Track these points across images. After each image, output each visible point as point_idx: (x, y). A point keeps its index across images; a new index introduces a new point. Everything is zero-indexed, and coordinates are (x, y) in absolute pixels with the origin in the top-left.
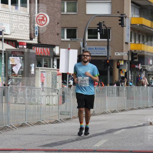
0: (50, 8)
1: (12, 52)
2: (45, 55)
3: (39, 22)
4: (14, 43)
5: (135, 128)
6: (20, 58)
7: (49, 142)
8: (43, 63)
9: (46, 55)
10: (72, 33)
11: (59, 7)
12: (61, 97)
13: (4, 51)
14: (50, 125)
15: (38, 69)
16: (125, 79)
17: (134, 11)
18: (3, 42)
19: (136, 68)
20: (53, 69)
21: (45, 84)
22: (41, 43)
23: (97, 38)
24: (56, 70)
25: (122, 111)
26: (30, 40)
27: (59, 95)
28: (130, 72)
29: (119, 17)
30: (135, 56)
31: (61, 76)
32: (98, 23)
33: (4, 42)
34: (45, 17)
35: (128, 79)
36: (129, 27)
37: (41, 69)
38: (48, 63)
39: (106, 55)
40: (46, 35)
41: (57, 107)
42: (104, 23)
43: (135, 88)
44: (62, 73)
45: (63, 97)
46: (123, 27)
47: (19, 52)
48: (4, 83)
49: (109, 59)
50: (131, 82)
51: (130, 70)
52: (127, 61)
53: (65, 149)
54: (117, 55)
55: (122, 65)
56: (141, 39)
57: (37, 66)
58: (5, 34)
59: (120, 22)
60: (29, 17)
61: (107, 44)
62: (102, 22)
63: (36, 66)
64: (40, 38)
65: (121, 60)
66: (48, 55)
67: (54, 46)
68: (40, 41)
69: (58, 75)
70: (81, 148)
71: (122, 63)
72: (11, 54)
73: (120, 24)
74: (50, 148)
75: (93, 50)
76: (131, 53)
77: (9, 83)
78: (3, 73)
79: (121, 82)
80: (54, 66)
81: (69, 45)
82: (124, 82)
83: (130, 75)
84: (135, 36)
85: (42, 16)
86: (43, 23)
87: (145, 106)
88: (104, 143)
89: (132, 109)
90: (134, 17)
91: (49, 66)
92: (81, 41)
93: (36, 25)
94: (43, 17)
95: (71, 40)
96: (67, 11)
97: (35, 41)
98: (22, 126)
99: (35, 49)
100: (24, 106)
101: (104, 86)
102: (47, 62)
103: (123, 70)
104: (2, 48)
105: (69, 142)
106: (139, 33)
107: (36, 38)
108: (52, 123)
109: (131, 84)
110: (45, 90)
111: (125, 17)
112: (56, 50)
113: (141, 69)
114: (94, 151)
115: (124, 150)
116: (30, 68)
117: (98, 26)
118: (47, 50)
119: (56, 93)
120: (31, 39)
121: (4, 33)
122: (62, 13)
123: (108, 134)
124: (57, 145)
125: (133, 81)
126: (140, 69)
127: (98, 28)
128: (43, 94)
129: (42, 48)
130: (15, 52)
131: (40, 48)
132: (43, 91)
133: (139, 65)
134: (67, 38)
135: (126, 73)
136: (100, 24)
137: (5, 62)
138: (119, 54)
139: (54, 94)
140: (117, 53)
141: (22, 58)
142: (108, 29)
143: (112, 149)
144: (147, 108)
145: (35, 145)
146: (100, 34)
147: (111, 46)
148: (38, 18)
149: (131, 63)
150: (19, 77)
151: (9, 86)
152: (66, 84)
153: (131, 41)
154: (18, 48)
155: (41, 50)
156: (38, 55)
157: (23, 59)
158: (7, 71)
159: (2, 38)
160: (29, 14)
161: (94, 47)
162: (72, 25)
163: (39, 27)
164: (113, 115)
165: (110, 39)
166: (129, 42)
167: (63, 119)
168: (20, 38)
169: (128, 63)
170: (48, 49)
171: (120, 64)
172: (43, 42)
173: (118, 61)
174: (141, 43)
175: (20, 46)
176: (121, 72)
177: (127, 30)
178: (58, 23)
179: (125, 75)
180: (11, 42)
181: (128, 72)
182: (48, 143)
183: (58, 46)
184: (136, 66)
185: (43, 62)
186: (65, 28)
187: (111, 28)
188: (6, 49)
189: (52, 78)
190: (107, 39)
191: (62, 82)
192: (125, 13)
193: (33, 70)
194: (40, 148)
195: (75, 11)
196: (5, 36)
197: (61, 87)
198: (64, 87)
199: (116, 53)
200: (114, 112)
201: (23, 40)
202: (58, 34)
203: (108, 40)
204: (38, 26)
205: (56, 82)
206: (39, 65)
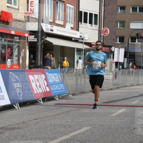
1: (88, 50)
2: (106, 51)
3: (104, 33)
4: (89, 45)
7: (107, 101)
10: (122, 39)
11: (115, 24)
12: (115, 75)
13: (84, 49)
14: (108, 91)
20: (110, 59)
22: (105, 45)
23: (135, 42)
24: (112, 60)
31: (115, 64)
32: (136, 34)
33: (84, 44)
34: (107, 30)
38: (108, 56)
41: (112, 81)
44: (116, 62)
45: (116, 75)
47: (92, 49)
48: (83, 67)
58: (85, 40)
60: (98, 31)
62: (139, 33)
64: (104, 42)
66: (108, 51)
67: (111, 47)
69: (113, 63)
70: (125, 105)
74: (107, 104)
77: (86, 67)
81: (120, 46)
85: (105, 30)
86: (106, 33)
88: (138, 102)
91: (108, 58)
92: (127, 44)
93: (102, 35)
94: (106, 30)
95: (121, 43)
96: (120, 27)
101: (139, 69)
105: (118, 101)
108: (109, 90)
110: (105, 71)
112: (113, 49)
114: (132, 106)
117: (136, 35)
118: (108, 49)
119: (112, 73)
121: (84, 39)
122: (117, 28)
123: (140, 97)
124: (112, 103)
127: (136, 36)
129: (105, 48)
130: (90, 50)
134: (119, 42)
136: (137, 34)
137: (84, 55)
139: (110, 73)
143: (142, 105)
146: (137, 40)
148: (103, 31)
151: (86, 69)
152: (117, 68)
155: (104, 48)
159: (83, 42)
160: (98, 28)
162: (122, 35)
163: (103, 36)
167: (115, 88)
168: (92, 42)
175: (93, 47)
178: (114, 34)
183: (113, 46)
186: (118, 36)
188: (85, 48)
189: (110, 64)
191: (115, 67)
194: (102, 104)
195: (124, 27)
196: (85, 41)
197: (114, 70)
198: (116, 70)
201: (94, 43)
202: (114, 40)
205: (112, 67)
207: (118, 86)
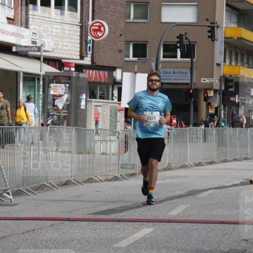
0: (110, 12)
1: (55, 77)
2: (100, 81)
3: (94, 34)
4: (57, 64)
5: (228, 189)
6: (66, 86)
9: (103, 81)
10: (140, 50)
11: (122, 11)
12: (123, 143)
13: (43, 76)
14: (106, 183)
15: (91, 101)
16: (216, 117)
17: (229, 18)
18: (42, 63)
19: (232, 101)
20: (112, 101)
21: (100, 123)
22: (96, 64)
23: (176, 57)
24: (116, 103)
25: (210, 163)
26: (80, 59)
27: (120, 140)
28: (222, 107)
29: (209, 27)
30: (230, 84)
31: (123, 112)
32: (178, 35)
33: (44, 62)
34: (103, 25)
35: (220, 117)
36: (222, 41)
37: (95, 102)
38: (105, 93)
39: (189, 82)
40: (103, 52)
41: (117, 157)
42: (186, 36)
43: (229, 131)
44: (125, 108)
45: (126, 142)
46: (214, 41)
47: (64, 77)
48: (41, 121)
49: (193, 88)
50: (223, 122)
51: (222, 104)
52: (218, 90)
53: (127, 218)
54: (204, 82)
55: (211, 97)
56: (239, 59)
57: (90, 98)
58: (44, 51)
59: (210, 34)
60: (79, 27)
61: (190, 66)
62: (184, 34)
63: (88, 97)
64: (95, 56)
65: (210, 89)
67: (114, 69)
68: (95, 61)
69: (119, 110)
70: (150, 217)
71: (211, 94)
72: (53, 80)
73: (209, 37)
74: (106, 217)
75: (170, 75)
76: (224, 79)
77: (49, 122)
78: (41, 107)
79: (210, 121)
80: (114, 98)
81: (136, 67)
82: (214, 121)
83: (223, 112)
84: (231, 54)
85: (98, 24)
86: (100, 34)
87: (244, 157)
88: (184, 210)
89: (224, 161)
90: (230, 27)
91: (106, 98)
92: (154, 62)
93: (90, 38)
94: (100, 27)
95: (139, 60)
96: (135, 18)
97: (87, 61)
98: (66, 184)
99: (87, 72)
100: (70, 155)
101: (185, 127)
102: (104, 91)
103: (212, 104)
104: (41, 71)
105: (132, 208)
106: (237, 51)
107: (89, 56)
108: (109, 180)
109: (223, 124)
110: (99, 132)
111: (217, 27)
112: (118, 74)
113: (239, 102)
114: (170, 221)
115: (212, 220)
116: (79, 101)
117: (178, 40)
118: (105, 75)
119: (116, 137)
120: (82, 58)
121: (43, 49)
122: (127, 21)
123: (189, 197)
124: (116, 213)
125: (226, 120)
126: (237, 102)
127: (178, 42)
128: (97, 138)
129: (97, 72)
130: (58, 76)
131: (94, 72)
132: (97, 133)
133: (235, 97)
134: (133, 57)
135: (216, 108)
136: (180, 37)
137: (44, 92)
138: (207, 81)
139: (113, 138)
140: (204, 79)
141: (68, 85)
142: (192, 43)
143: (194, 219)
144: (247, 159)
145: (84, 212)
146: (180, 50)
147: (196, 69)
148: (93, 28)
149: (224, 94)
150: (63, 113)
151: (49, 126)
153: (225, 62)
154: (63, 71)
155: (96, 74)
156: (91, 81)
157: (69, 88)
158: (46, 104)
159: (41, 56)
160: (79, 21)
161: (172, 70)
162: (140, 38)
163: (93, 41)
164: (197, 169)
165: (194, 58)
166: (223, 63)
167: (125, 175)
168: (66, 56)
169: (219, 94)
171: (209, 95)
172: (99, 63)
173: (206, 90)
174: (239, 64)
175: (66, 69)
176: (210, 106)
177: (219, 46)
178: (121, 35)
179: (215, 111)
180: (53, 62)
181: (220, 106)
182: (102, 210)
183: (119, 68)
184: (232, 99)
185: (99, 92)
186: (131, 42)
187: (196, 42)
188: (46, 72)
189: (111, 115)
190: (190, 59)
191: (125, 121)
192: (216, 20)
193: (83, 103)
194: (92, 217)
195: (146, 18)
196: (45, 54)
197: (123, 129)
198: (127, 128)
199: (202, 79)
200: (199, 164)
201: (70, 59)
202: (120, 51)
203: (192, 60)
204: (92, 39)
205: (116, 121)
206: (92, 95)
207: (133, 171)
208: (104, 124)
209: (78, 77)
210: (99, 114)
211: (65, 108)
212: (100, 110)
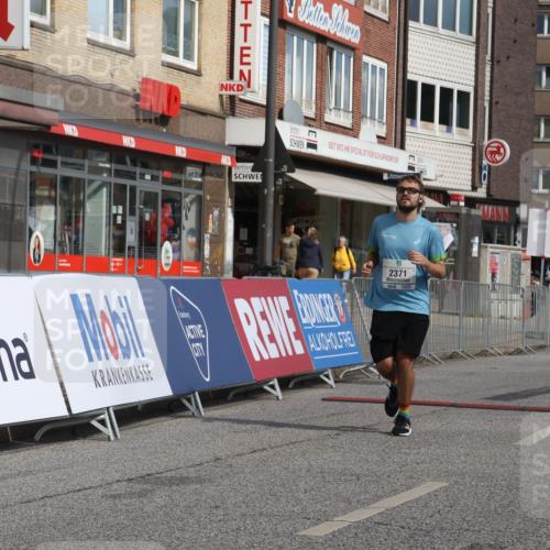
1: (438, 213)
2: (499, 220)
3: (491, 157)
4: (441, 196)
6: (452, 226)
7: (503, 391)
8: (496, 235)
9: (502, 220)
11: (528, 128)
12: (529, 304)
14: (506, 357)
15: (486, 247)
20: (515, 247)
21: (498, 276)
22: (494, 197)
24: (520, 250)
26: (472, 191)
27: (525, 300)
31: (529, 263)
34: (503, 146)
37: (491, 248)
38: (506, 235)
41: (521, 322)
44: (533, 257)
45: (533, 303)
47: (450, 213)
53: (533, 406)
57: (485, 242)
58: (425, 179)
60: (471, 148)
63: (482, 241)
64: (491, 186)
66: (506, 220)
67: (517, 204)
68: (491, 194)
69: (524, 260)
74: (506, 404)
80: (517, 243)
81: (547, 202)
85: (496, 145)
86: (498, 157)
91: (506, 242)
93: (485, 162)
94: (498, 148)
96: (546, 136)
97: (481, 193)
98: (452, 357)
99: (481, 208)
100: (457, 318)
102: (503, 234)
105: (540, 393)
107: (484, 186)
108: (510, 354)
110: (497, 287)
112: (522, 211)
116: (470, 246)
118: (504, 212)
119: (519, 295)
120: (474, 188)
121: (423, 176)
122: (536, 140)
128: (493, 296)
129: (495, 208)
130: (442, 213)
131: (490, 208)
132: (494, 289)
134: (544, 187)
139: (515, 296)
141: (455, 225)
145: (476, 396)
148: (489, 149)
150: (449, 261)
152: (539, 277)
154: (449, 206)
155: (493, 210)
156: (487, 219)
157: (457, 228)
160: (471, 140)
163: (490, 166)
167: (531, 347)
168: (450, 186)
170: (507, 209)
172: (496, 195)
175: (453, 203)
180: (436, 194)
182: (500, 394)
183: (525, 202)
186: (541, 168)
188: (427, 208)
189: (512, 266)
191: (532, 275)
193: (475, 249)
194: (486, 403)
196: (426, 183)
197: (529, 284)
201: (459, 190)
204: (488, 164)
205: (519, 274)
207: (542, 343)
208: (503, 277)
209: (468, 215)
210: (496, 264)
211: (451, 254)
212: (498, 258)
